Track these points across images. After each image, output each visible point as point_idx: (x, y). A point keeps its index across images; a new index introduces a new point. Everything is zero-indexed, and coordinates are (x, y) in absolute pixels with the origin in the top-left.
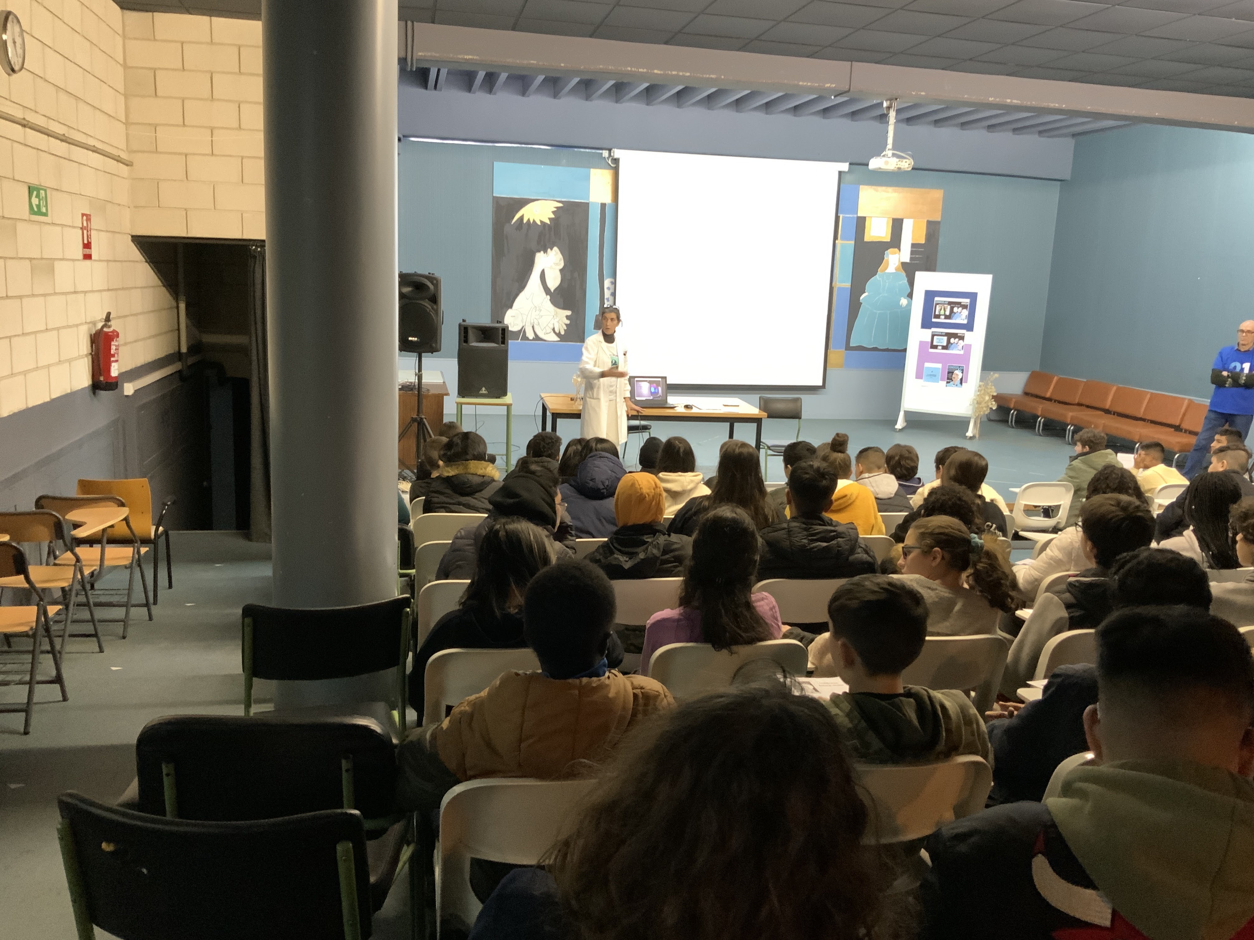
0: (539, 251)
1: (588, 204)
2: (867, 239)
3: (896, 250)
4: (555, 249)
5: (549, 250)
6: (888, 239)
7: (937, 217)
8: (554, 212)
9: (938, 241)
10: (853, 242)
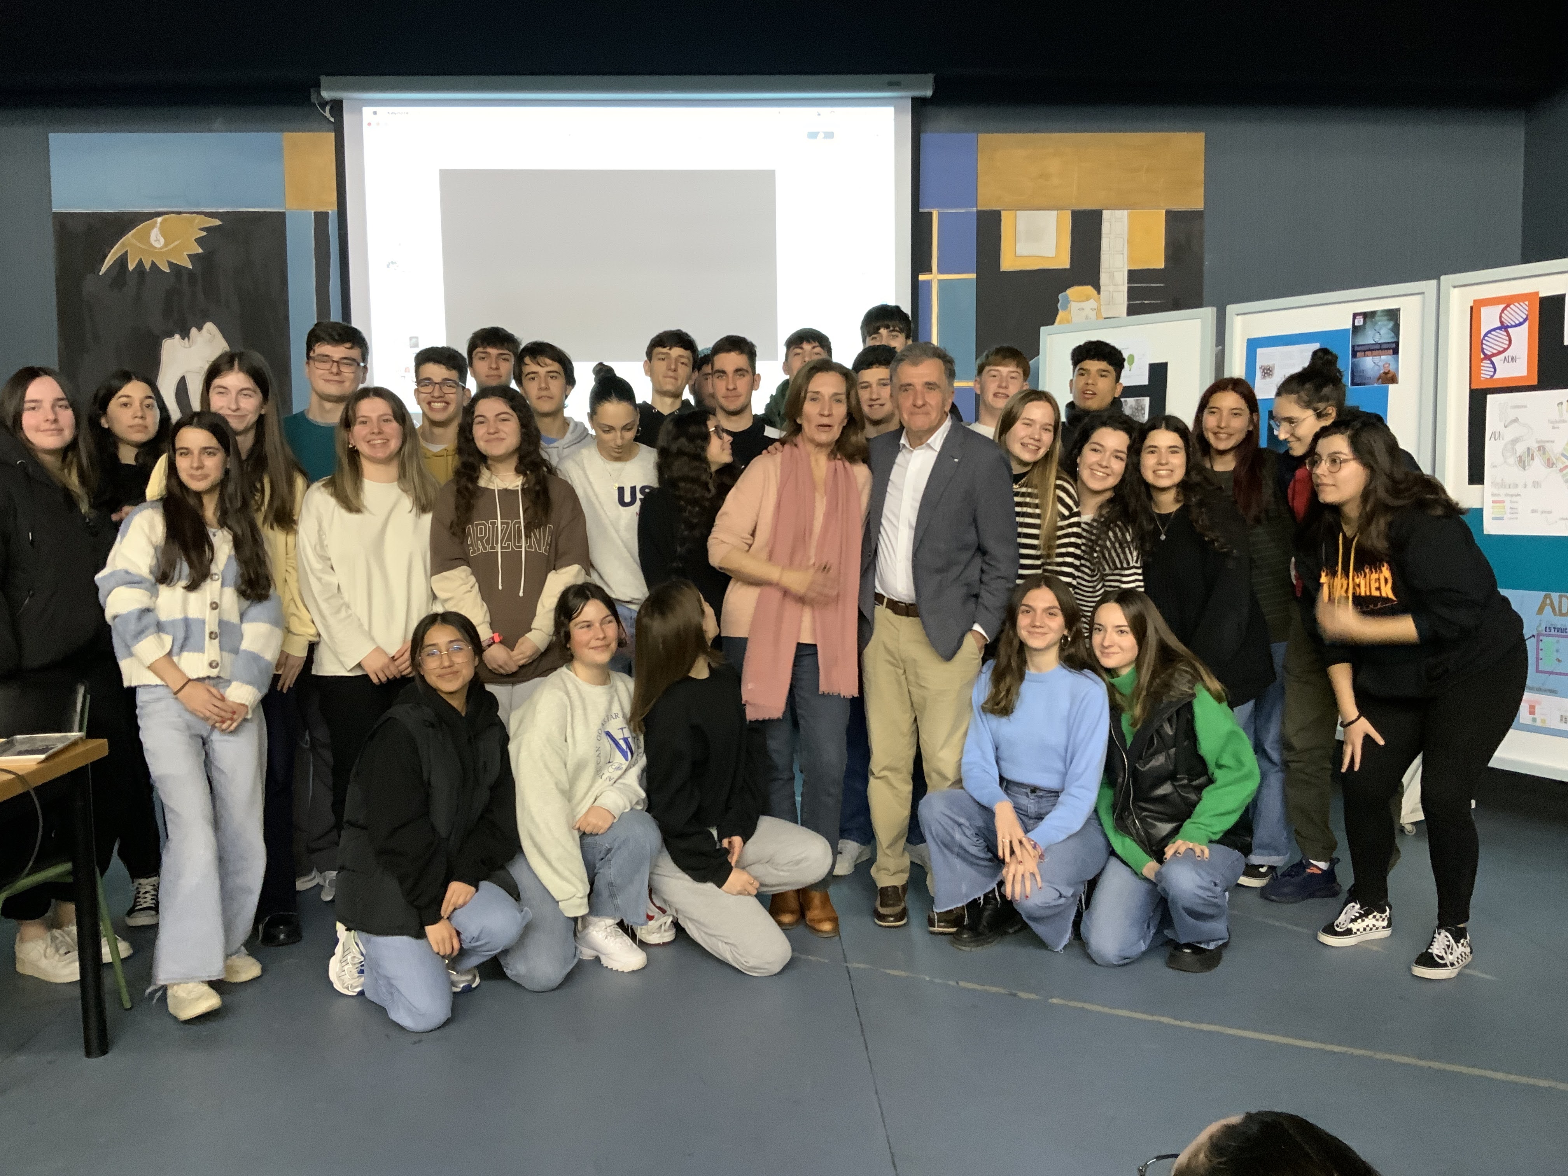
0: (170, 335)
1: (282, 215)
2: (1008, 264)
3: (1089, 289)
4: (209, 326)
5: (194, 331)
6: (1064, 262)
7: (1195, 201)
8: (199, 241)
9: (1201, 261)
10: (973, 276)
